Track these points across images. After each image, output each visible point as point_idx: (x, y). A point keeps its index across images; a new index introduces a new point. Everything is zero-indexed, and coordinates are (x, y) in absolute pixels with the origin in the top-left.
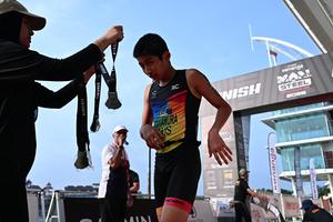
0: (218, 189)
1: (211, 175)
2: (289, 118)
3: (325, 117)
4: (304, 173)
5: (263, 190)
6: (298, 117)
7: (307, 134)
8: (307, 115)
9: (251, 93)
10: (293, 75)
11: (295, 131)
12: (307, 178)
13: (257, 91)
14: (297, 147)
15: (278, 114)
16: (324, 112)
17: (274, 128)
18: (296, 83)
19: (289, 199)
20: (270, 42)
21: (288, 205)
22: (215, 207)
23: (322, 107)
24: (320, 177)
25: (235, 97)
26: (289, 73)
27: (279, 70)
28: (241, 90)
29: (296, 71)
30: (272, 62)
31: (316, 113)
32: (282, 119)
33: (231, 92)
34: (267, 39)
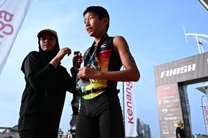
0: (170, 134)
1: (164, 124)
5: (199, 135)
9: (189, 70)
13: (194, 69)
17: (205, 93)
20: (198, 37)
25: (178, 73)
28: (182, 69)
33: (175, 70)
34: (196, 35)
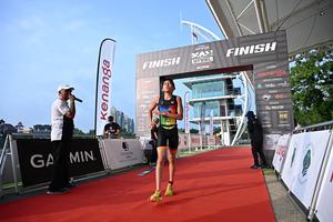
1: (141, 121)
2: (201, 82)
3: (223, 83)
4: (206, 119)
6: (207, 81)
7: (216, 93)
8: (212, 81)
9: (173, 63)
10: (202, 53)
11: (204, 92)
12: (208, 122)
14: (204, 102)
15: (195, 79)
16: (223, 79)
17: (191, 89)
18: (203, 60)
19: (195, 136)
21: (193, 140)
22: (142, 143)
23: (221, 76)
24: (216, 122)
25: (162, 65)
26: (200, 51)
27: (194, 48)
28: (166, 61)
29: (204, 51)
30: (193, 42)
31: (218, 80)
32: (196, 83)
